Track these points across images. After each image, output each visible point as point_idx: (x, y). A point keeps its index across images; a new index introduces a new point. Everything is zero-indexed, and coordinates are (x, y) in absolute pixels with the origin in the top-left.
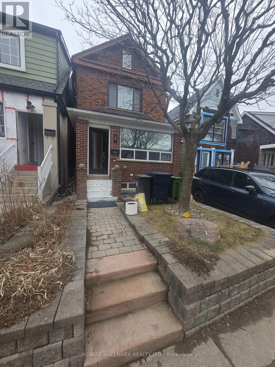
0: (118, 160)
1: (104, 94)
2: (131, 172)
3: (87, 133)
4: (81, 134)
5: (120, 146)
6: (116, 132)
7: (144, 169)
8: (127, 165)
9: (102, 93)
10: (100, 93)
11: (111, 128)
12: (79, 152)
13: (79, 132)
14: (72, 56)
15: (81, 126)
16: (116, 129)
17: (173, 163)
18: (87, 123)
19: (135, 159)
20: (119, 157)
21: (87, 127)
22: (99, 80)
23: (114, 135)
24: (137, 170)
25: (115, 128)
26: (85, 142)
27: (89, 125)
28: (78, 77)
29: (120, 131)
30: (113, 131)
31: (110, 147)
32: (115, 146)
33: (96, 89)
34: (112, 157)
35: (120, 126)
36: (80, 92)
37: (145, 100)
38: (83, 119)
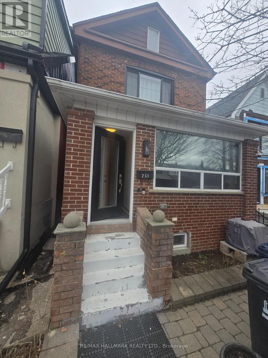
0: (151, 191)
1: (121, 84)
2: (174, 213)
3: (91, 136)
4: (78, 138)
5: (153, 164)
6: (147, 136)
7: (196, 207)
8: (167, 201)
9: (117, 83)
10: (114, 82)
11: (138, 128)
12: (71, 178)
13: (73, 135)
14: (73, 25)
15: (78, 122)
16: (148, 130)
17: (245, 193)
18: (92, 116)
19: (181, 187)
20: (152, 185)
21: (92, 124)
22: (113, 64)
23: (144, 142)
24: (183, 210)
25: (145, 129)
26: (84, 155)
27: (96, 121)
28: (82, 57)
29: (154, 134)
30: (141, 135)
31: (135, 165)
32: (144, 163)
33: (108, 77)
34: (138, 184)
35: (155, 124)
36: (84, 79)
37: (178, 95)
38: (84, 108)
